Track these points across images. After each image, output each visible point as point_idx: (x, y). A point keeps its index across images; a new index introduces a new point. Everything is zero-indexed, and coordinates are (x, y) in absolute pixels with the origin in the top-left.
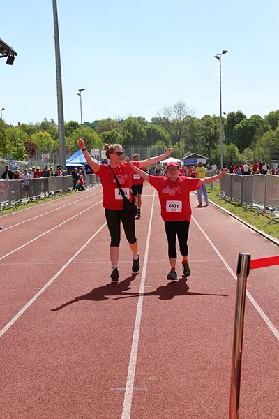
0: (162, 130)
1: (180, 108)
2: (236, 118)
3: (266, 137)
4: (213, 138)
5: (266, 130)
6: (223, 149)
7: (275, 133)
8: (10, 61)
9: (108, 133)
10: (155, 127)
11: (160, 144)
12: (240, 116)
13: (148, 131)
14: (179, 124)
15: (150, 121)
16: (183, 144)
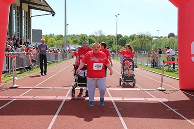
0: (93, 39)
1: (100, 32)
2: (119, 36)
4: (111, 43)
5: (130, 41)
6: (115, 47)
7: (133, 42)
8: (53, 15)
9: (75, 39)
10: (92, 38)
12: (121, 36)
13: (89, 39)
14: (100, 37)
15: (89, 36)
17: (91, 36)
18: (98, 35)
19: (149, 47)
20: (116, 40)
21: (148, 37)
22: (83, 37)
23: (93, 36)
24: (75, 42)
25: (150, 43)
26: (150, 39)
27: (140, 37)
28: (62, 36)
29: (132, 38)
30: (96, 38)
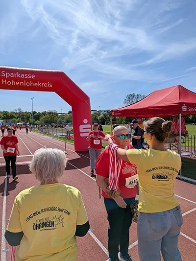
0: (14, 115)
1: (19, 109)
3: (42, 118)
4: (29, 117)
5: (42, 116)
6: (32, 120)
7: (44, 117)
10: (13, 114)
11: (14, 119)
12: (35, 112)
16: (20, 119)
17: (11, 112)
18: (18, 111)
19: (56, 120)
20: (32, 115)
21: (55, 113)
22: (5, 113)
23: (14, 113)
25: (56, 117)
26: (57, 114)
27: (50, 113)
29: (44, 114)
30: (16, 114)
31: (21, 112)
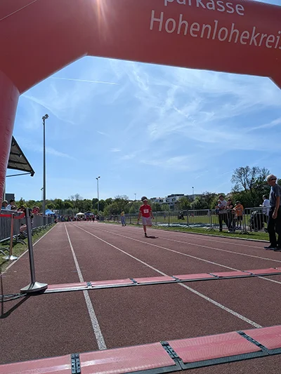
0: (69, 204)
1: (77, 196)
4: (90, 207)
5: (107, 205)
9: (50, 204)
11: (70, 209)
12: (97, 200)
13: (65, 204)
15: (63, 200)
18: (75, 200)
20: (93, 204)
21: (124, 200)
22: (59, 202)
23: (70, 201)
24: (50, 207)
26: (127, 202)
27: (117, 200)
28: (34, 201)
29: (109, 201)
30: (72, 202)
31: (77, 201)
